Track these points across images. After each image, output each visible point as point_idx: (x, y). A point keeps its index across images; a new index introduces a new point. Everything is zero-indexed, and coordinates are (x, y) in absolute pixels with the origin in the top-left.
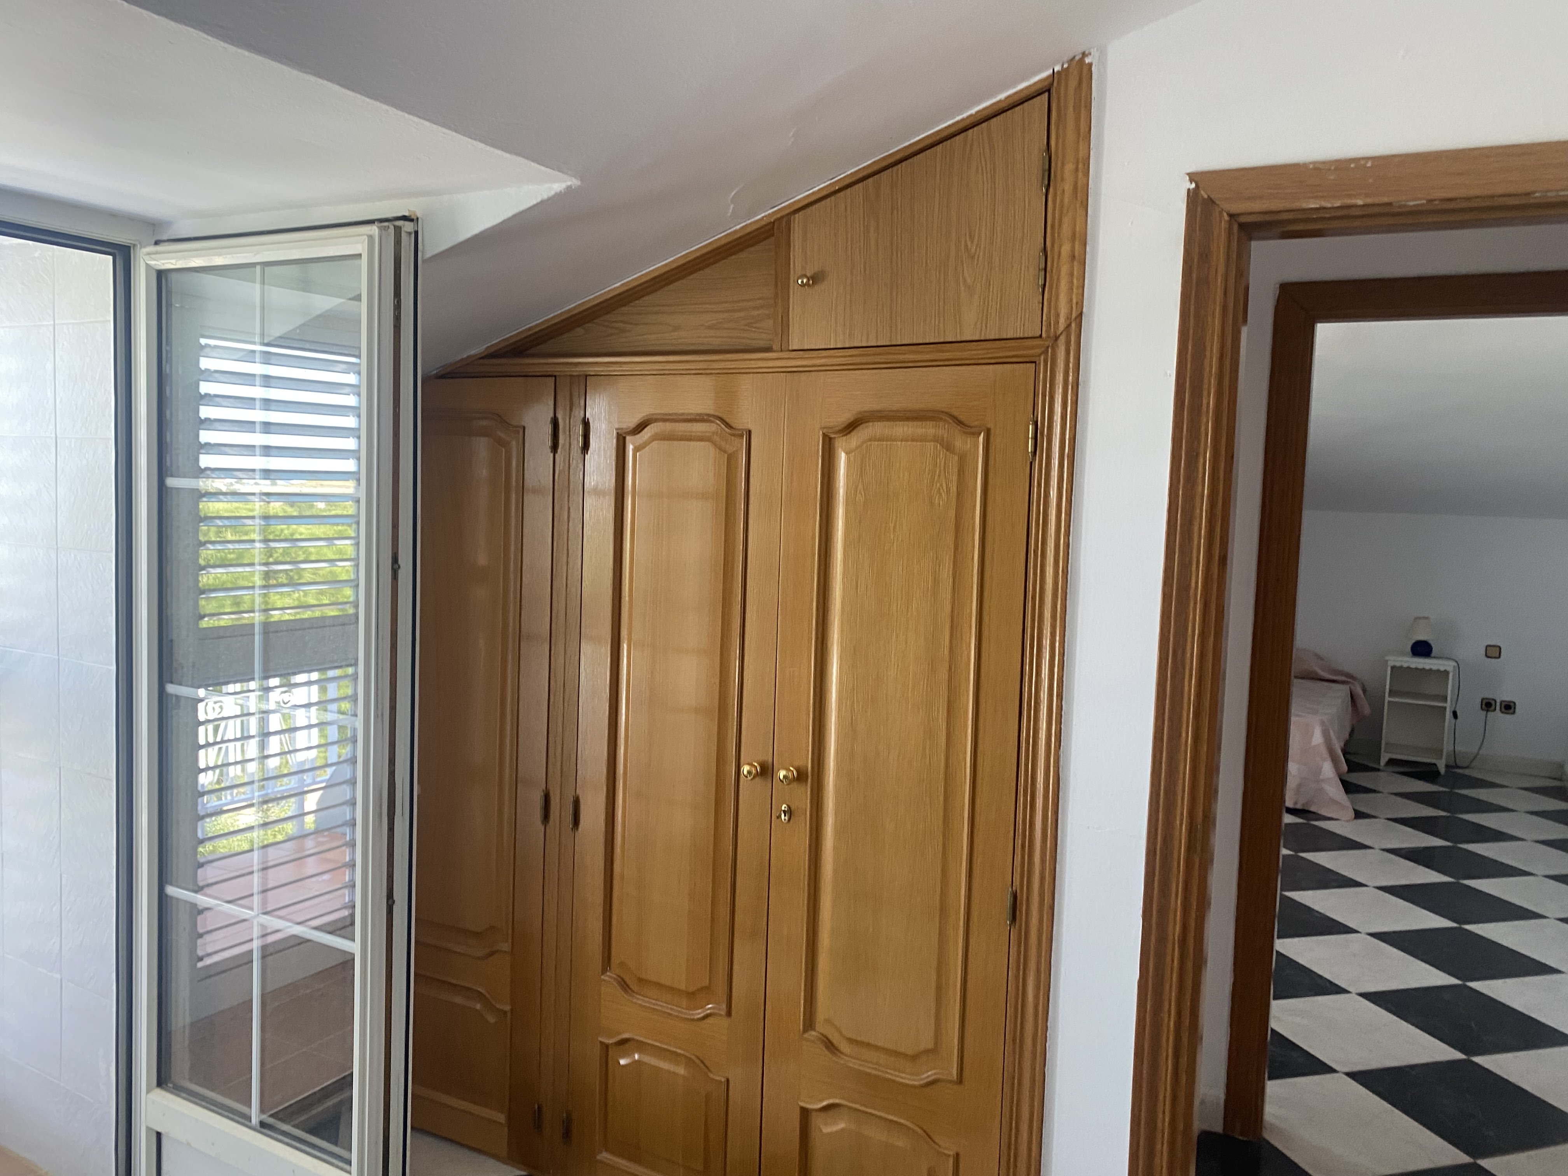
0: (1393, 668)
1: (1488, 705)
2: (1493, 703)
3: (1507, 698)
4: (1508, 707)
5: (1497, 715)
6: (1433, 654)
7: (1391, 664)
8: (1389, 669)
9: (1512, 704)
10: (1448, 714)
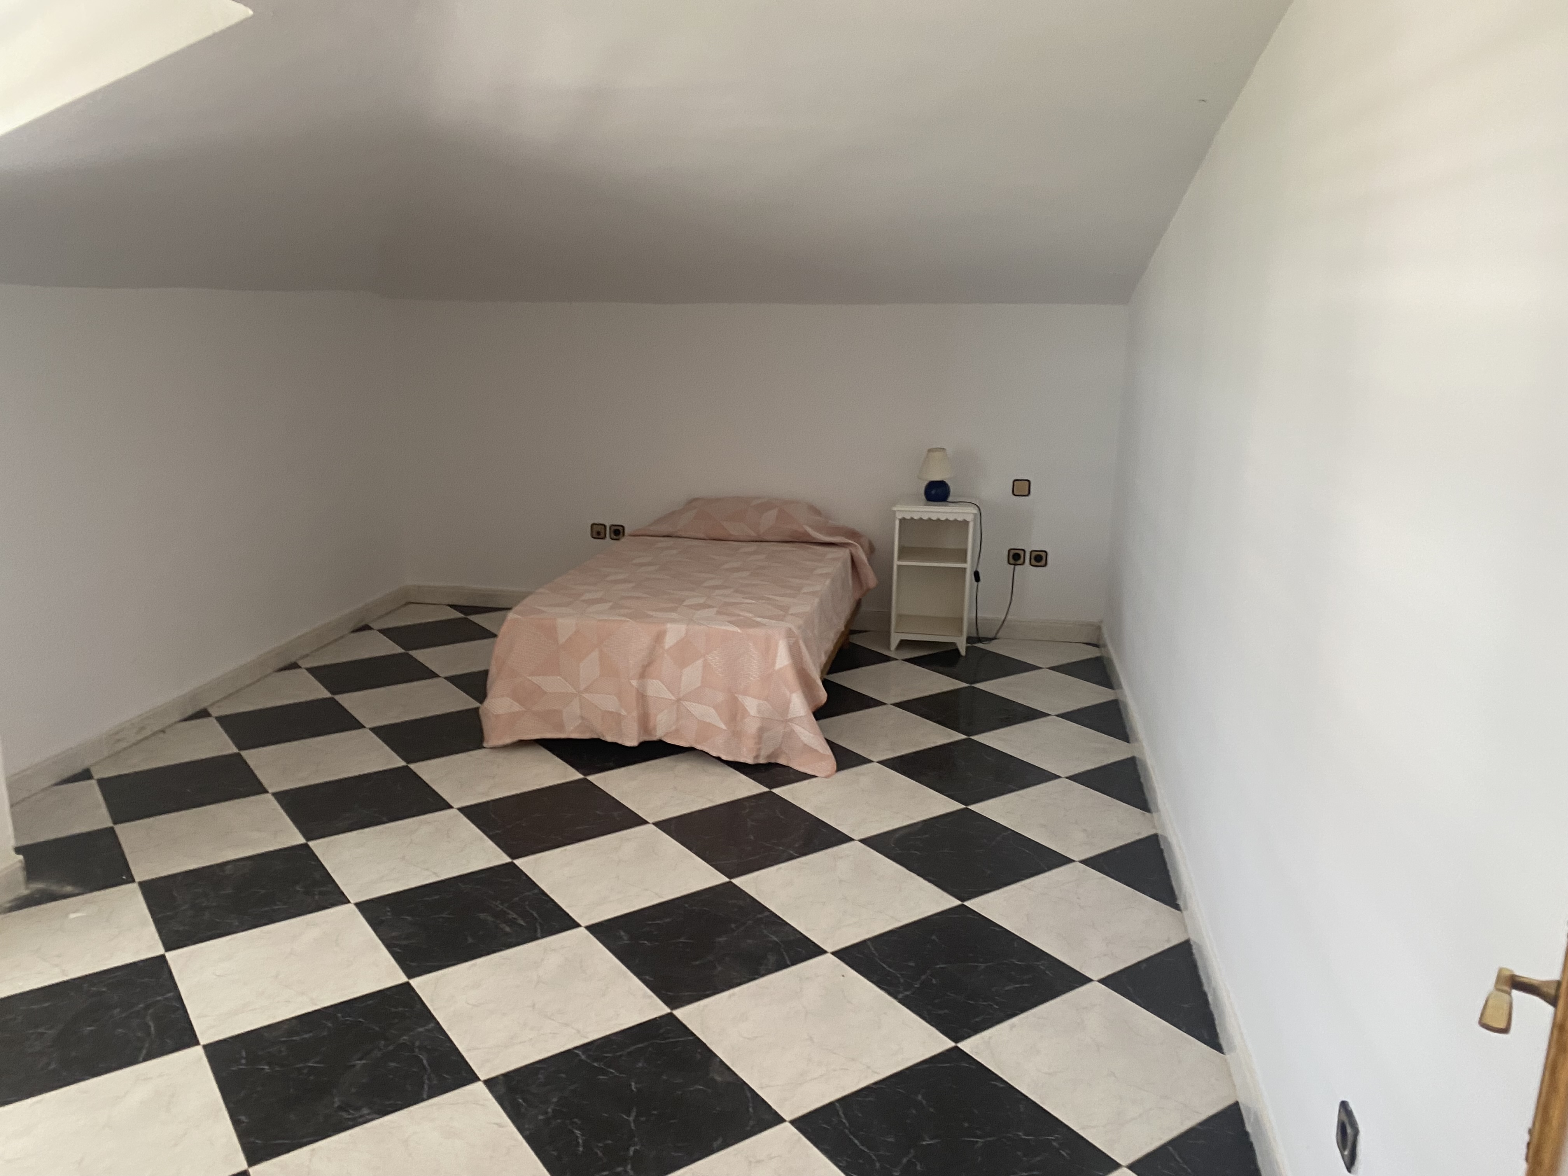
0: (903, 521)
1: (1015, 557)
2: (1022, 553)
3: (1037, 545)
4: (1039, 559)
5: (1027, 570)
6: (950, 499)
7: (899, 516)
8: (897, 523)
9: (1043, 554)
10: (969, 576)
